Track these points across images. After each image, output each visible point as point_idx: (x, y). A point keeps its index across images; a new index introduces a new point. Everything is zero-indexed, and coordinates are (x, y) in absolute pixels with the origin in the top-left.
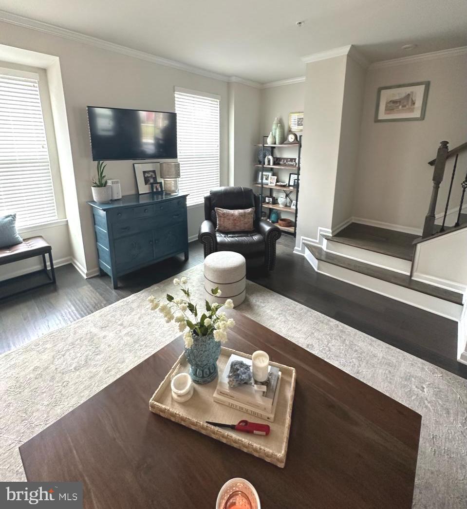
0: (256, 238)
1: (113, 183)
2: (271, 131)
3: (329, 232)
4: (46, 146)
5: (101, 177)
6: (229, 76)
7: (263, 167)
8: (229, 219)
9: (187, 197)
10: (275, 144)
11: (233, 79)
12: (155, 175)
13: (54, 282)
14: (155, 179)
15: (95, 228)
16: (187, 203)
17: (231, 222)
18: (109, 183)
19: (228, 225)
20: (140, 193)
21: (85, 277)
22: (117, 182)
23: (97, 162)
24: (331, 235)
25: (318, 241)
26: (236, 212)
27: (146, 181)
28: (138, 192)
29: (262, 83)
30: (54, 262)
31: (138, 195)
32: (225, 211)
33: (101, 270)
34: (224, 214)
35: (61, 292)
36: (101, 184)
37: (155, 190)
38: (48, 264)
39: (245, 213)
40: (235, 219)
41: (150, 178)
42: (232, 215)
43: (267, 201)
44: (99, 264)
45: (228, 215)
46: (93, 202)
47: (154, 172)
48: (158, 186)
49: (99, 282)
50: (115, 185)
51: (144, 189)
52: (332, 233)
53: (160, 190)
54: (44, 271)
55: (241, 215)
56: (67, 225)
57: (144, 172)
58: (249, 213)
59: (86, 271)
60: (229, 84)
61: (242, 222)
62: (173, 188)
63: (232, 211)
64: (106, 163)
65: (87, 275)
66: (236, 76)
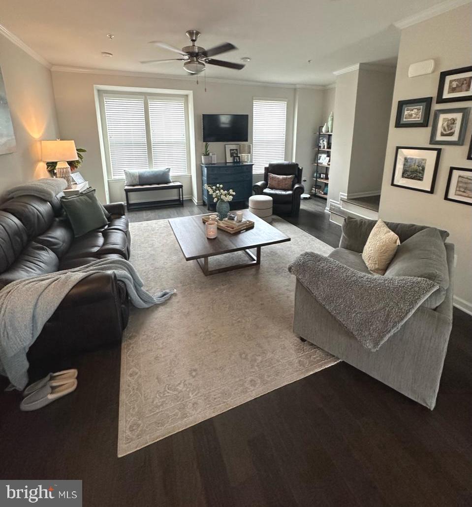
0: (290, 192)
1: (212, 154)
2: (327, 123)
3: (345, 195)
4: (185, 135)
5: (206, 151)
6: (295, 85)
7: (319, 150)
8: (275, 181)
9: (253, 167)
10: (328, 132)
11: (298, 86)
12: (237, 152)
13: (183, 204)
14: (237, 154)
15: (202, 178)
16: (253, 172)
17: (276, 182)
18: (211, 154)
19: (274, 184)
20: (227, 162)
21: (196, 204)
22: (214, 154)
23: (205, 143)
24: (346, 198)
25: (339, 203)
26: (281, 177)
27: (232, 155)
28: (226, 161)
29: (324, 86)
30: (184, 196)
31: (226, 163)
32: (274, 175)
33: (204, 202)
34: (273, 177)
35: (185, 208)
36: (207, 154)
37: (235, 161)
38: (181, 197)
39: (286, 178)
40: (279, 181)
41: (234, 154)
42: (278, 178)
43: (322, 177)
44: (203, 198)
45: (275, 178)
46: (203, 164)
47: (237, 150)
48: (238, 158)
49: (202, 207)
50: (213, 156)
51: (229, 160)
52: (348, 196)
53: (238, 161)
54: (179, 200)
55: (284, 179)
56: (191, 178)
57: (231, 150)
58: (289, 178)
59: (196, 201)
60: (295, 90)
61: (284, 183)
62: (246, 160)
63: (278, 176)
64: (209, 143)
65: (197, 203)
66: (299, 84)
